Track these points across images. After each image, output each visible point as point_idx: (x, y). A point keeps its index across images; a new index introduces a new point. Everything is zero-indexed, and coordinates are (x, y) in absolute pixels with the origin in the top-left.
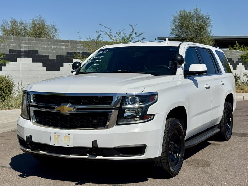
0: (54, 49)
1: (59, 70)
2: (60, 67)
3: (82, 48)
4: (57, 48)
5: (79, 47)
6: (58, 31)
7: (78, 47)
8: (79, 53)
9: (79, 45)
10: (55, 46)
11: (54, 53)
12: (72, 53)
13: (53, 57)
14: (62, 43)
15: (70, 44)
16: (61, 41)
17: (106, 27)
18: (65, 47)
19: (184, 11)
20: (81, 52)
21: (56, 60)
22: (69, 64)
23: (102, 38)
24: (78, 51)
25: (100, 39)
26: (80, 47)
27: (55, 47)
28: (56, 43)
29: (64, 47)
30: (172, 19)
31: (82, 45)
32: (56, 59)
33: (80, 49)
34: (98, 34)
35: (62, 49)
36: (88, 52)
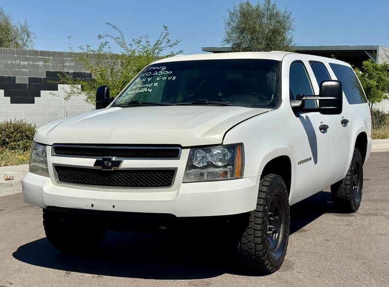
0: (24, 67)
1: (33, 102)
2: (35, 98)
3: (73, 64)
4: (29, 64)
5: (67, 64)
6: (32, 35)
7: (65, 63)
8: (68, 73)
9: (68, 60)
10: (25, 61)
11: (24, 74)
12: (55, 73)
13: (22, 79)
14: (38, 56)
15: (51, 58)
16: (36, 53)
17: (116, 29)
18: (43, 64)
19: (248, 3)
20: (71, 71)
21: (28, 85)
22: (51, 92)
23: (109, 48)
24: (66, 70)
25: (106, 50)
26: (70, 62)
27: (26, 63)
28: (27, 56)
29: (41, 63)
30: (227, 16)
31: (72, 60)
32: (28, 83)
33: (69, 67)
34: (103, 41)
35: (38, 66)
36: (83, 72)
